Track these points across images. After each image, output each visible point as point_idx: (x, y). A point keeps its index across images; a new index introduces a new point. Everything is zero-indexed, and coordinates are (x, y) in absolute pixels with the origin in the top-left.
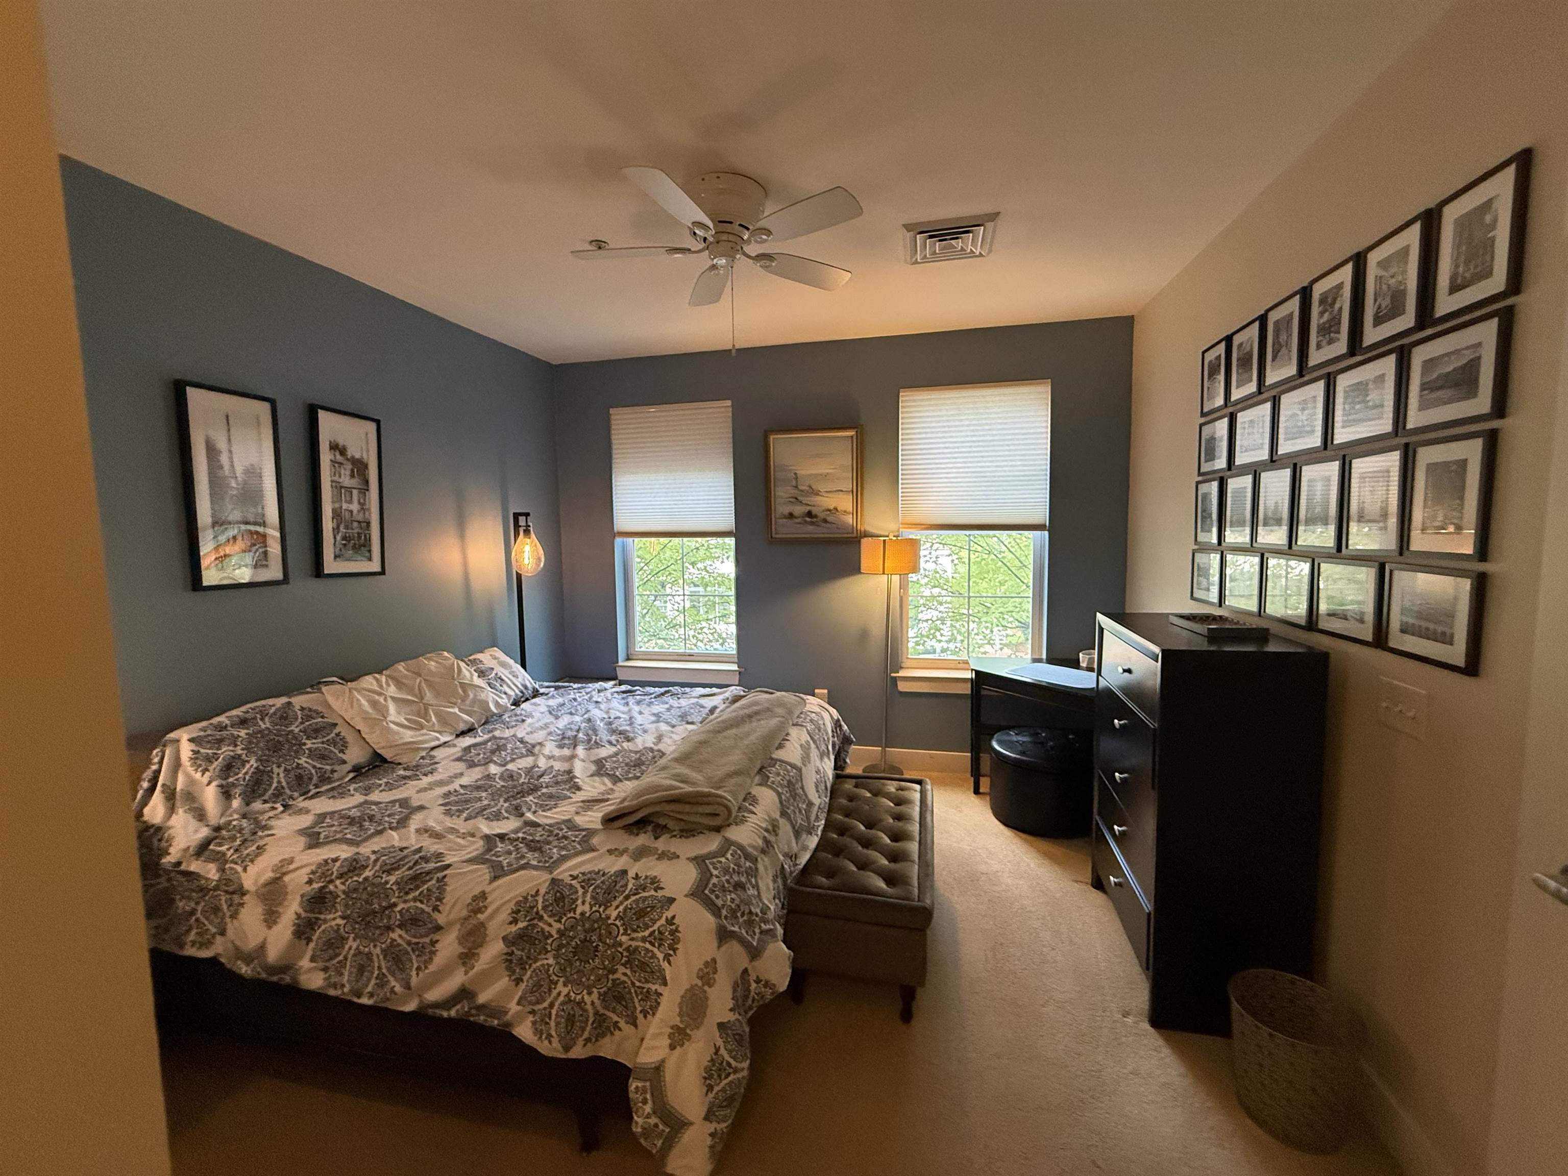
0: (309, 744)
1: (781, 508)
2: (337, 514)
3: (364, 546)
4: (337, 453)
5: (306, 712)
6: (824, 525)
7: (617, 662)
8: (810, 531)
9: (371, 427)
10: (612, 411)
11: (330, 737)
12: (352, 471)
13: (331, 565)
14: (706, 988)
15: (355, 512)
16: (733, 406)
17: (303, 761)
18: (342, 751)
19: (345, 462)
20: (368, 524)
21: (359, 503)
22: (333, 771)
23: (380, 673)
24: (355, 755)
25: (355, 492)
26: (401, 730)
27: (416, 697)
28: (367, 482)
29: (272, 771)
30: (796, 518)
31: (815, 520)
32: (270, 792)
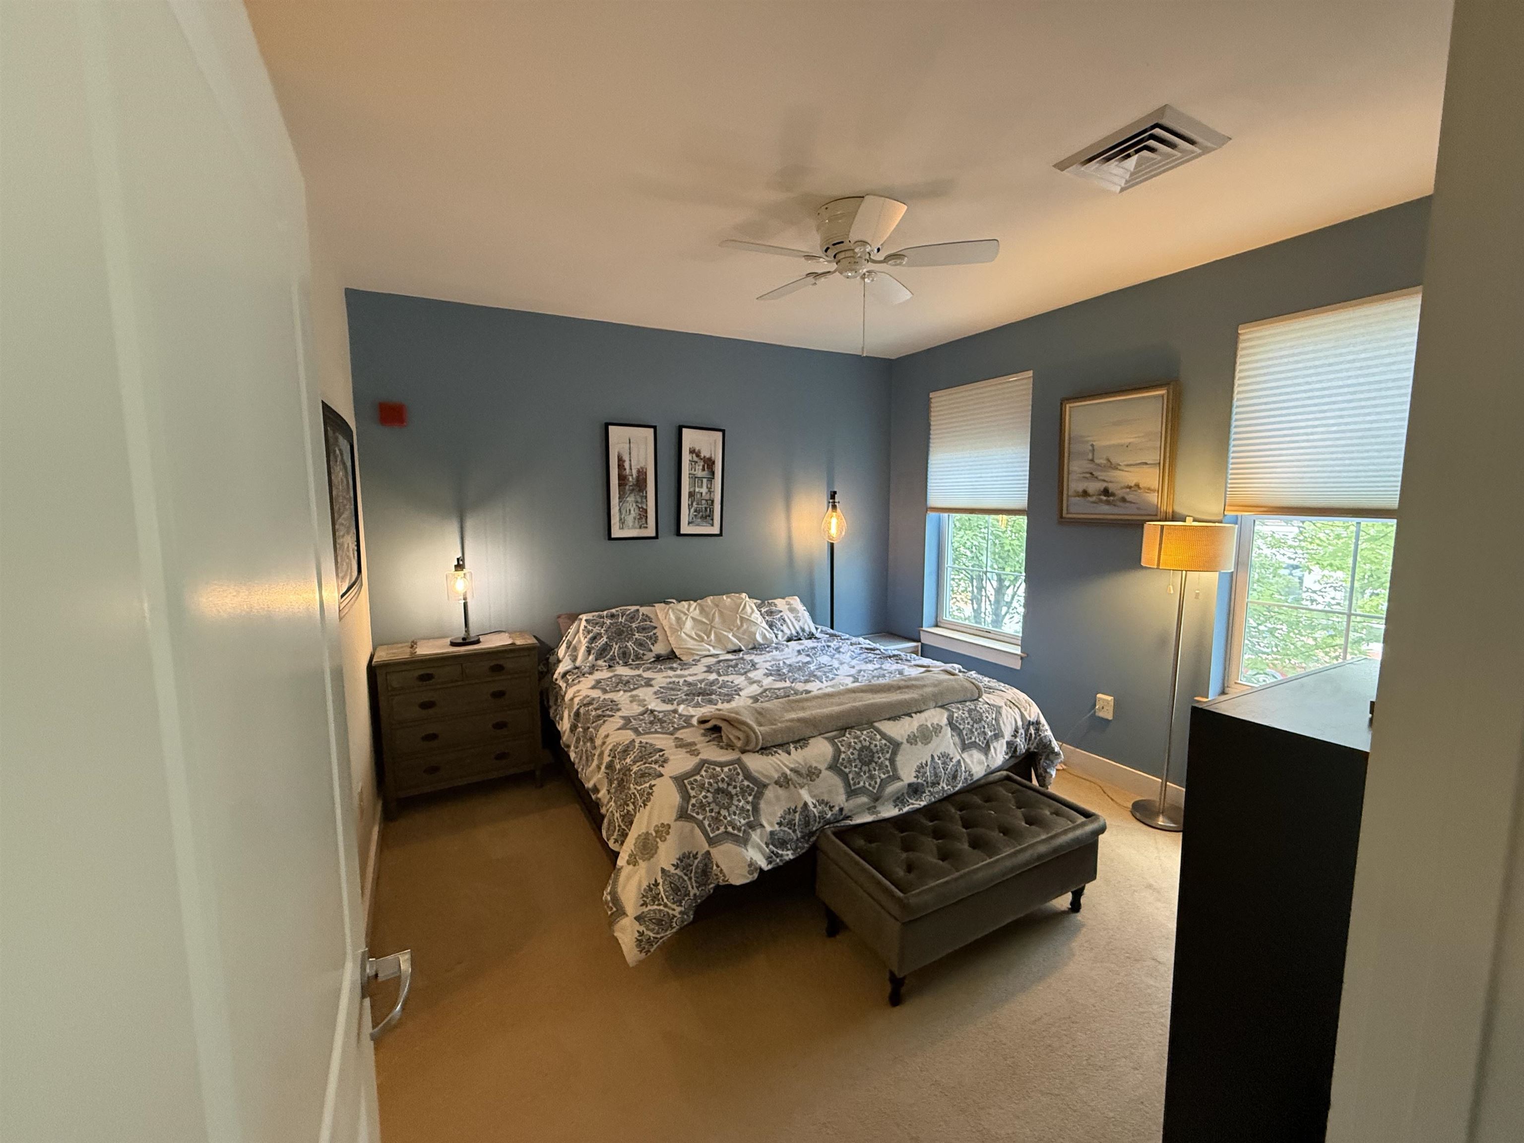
0: (637, 635)
1: (1075, 485)
2: (691, 495)
3: (709, 516)
4: (694, 455)
5: (644, 617)
6: (1121, 504)
7: (922, 627)
8: (1104, 511)
9: (720, 434)
10: (932, 395)
11: (649, 634)
12: (704, 466)
13: (685, 529)
14: (658, 840)
15: (704, 494)
16: (1033, 377)
17: (629, 644)
18: (653, 644)
19: (699, 461)
20: (713, 501)
21: (707, 487)
22: (644, 655)
23: (695, 601)
24: (659, 648)
25: (705, 480)
26: (688, 639)
27: (709, 620)
28: (713, 473)
29: (612, 646)
30: (1089, 495)
31: (1112, 498)
32: (609, 656)
